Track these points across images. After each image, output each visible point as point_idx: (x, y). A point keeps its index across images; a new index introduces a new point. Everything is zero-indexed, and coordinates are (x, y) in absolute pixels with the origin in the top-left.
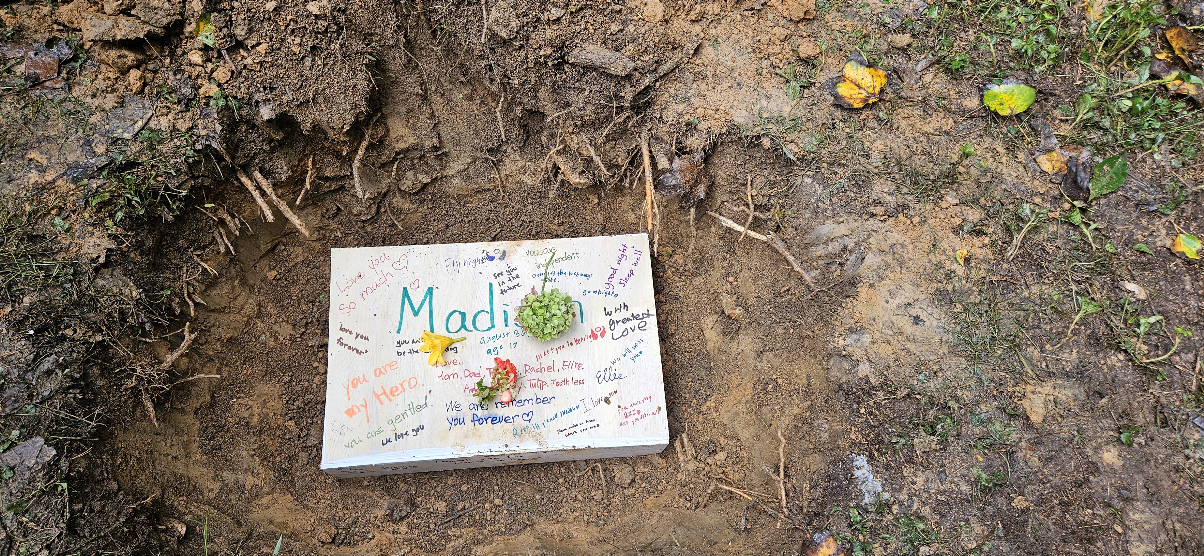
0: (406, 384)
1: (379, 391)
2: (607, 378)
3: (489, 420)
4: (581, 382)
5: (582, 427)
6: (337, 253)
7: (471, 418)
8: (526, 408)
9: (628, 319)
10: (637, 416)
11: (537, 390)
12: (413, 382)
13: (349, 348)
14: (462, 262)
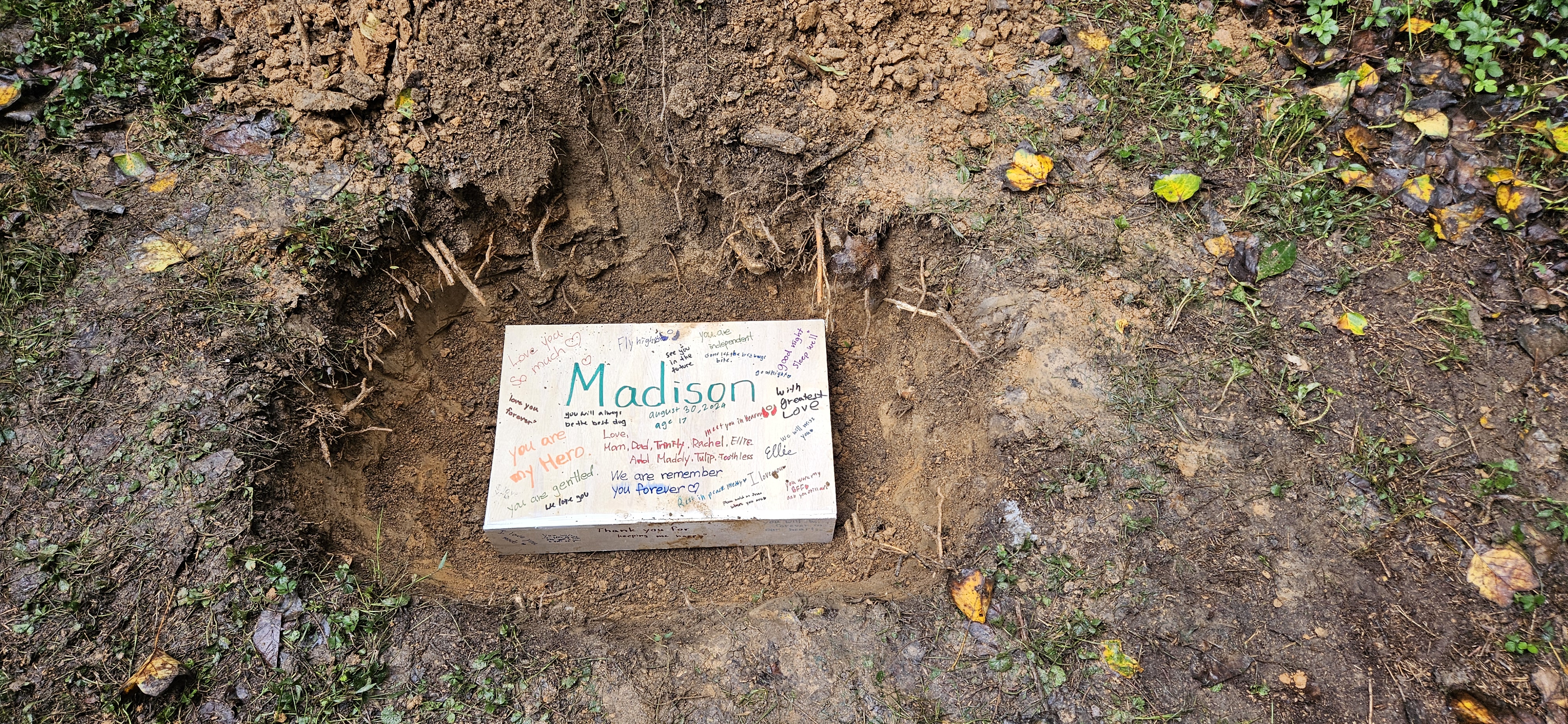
0: (572, 454)
1: (546, 459)
2: (776, 453)
3: (654, 490)
4: (750, 457)
5: (749, 499)
6: (512, 332)
7: (636, 487)
8: (693, 480)
9: (800, 399)
10: (805, 490)
11: (704, 463)
12: (580, 452)
13: (518, 417)
14: (635, 341)
